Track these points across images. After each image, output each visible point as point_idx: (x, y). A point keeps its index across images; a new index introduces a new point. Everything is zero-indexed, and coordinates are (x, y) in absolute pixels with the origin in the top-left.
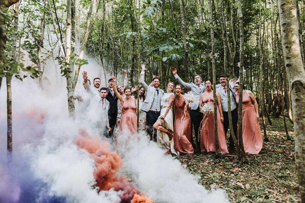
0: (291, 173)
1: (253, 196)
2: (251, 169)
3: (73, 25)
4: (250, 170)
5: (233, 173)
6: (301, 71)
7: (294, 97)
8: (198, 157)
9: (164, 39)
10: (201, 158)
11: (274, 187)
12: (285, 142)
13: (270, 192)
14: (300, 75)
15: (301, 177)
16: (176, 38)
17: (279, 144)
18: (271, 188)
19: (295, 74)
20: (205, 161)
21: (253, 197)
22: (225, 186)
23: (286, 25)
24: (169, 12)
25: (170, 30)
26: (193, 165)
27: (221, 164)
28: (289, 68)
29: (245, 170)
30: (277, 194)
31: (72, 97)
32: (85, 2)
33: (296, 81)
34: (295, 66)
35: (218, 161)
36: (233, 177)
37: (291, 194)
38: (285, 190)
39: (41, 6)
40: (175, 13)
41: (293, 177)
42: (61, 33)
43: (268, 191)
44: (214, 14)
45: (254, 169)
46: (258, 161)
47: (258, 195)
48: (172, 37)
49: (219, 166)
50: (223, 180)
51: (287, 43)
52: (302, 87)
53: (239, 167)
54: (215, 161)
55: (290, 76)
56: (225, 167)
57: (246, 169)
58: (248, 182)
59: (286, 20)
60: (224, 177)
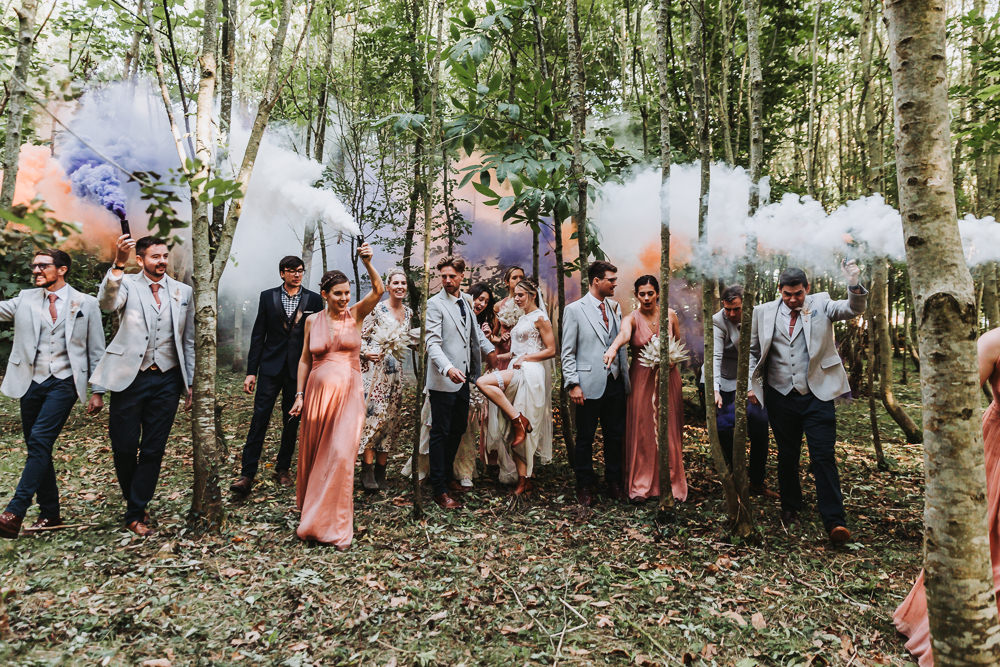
0: (892, 581)
1: (775, 657)
2: (770, 560)
3: (228, 79)
4: (764, 566)
5: (711, 572)
6: (955, 262)
7: (928, 348)
8: (605, 515)
9: (513, 140)
10: (612, 520)
11: (842, 625)
12: (872, 476)
13: (830, 642)
14: (950, 277)
15: (939, 611)
16: (550, 139)
17: (854, 482)
18: (833, 628)
19: (936, 273)
20: (625, 530)
21: (776, 660)
22: (688, 617)
23: (914, 109)
24: (532, 55)
25: (531, 112)
26: (587, 544)
27: (677, 543)
28: (917, 250)
29: (750, 564)
30: (852, 651)
31: (207, 309)
32: (269, 6)
33: (938, 294)
34: (937, 245)
35: (666, 533)
36: (713, 587)
37: (893, 653)
38: (875, 636)
39: (122, 11)
40: (550, 59)
41: (897, 594)
42: (184, 103)
43: (822, 639)
44: (671, 72)
45: (778, 562)
46: (789, 537)
47: (791, 653)
48: (538, 133)
49: (668, 550)
50: (681, 595)
51: (915, 169)
52: (956, 314)
53: (730, 554)
54: (657, 530)
55: (919, 276)
56: (686, 554)
57: (753, 561)
58: (759, 606)
59: (915, 91)
60: (684, 586)
